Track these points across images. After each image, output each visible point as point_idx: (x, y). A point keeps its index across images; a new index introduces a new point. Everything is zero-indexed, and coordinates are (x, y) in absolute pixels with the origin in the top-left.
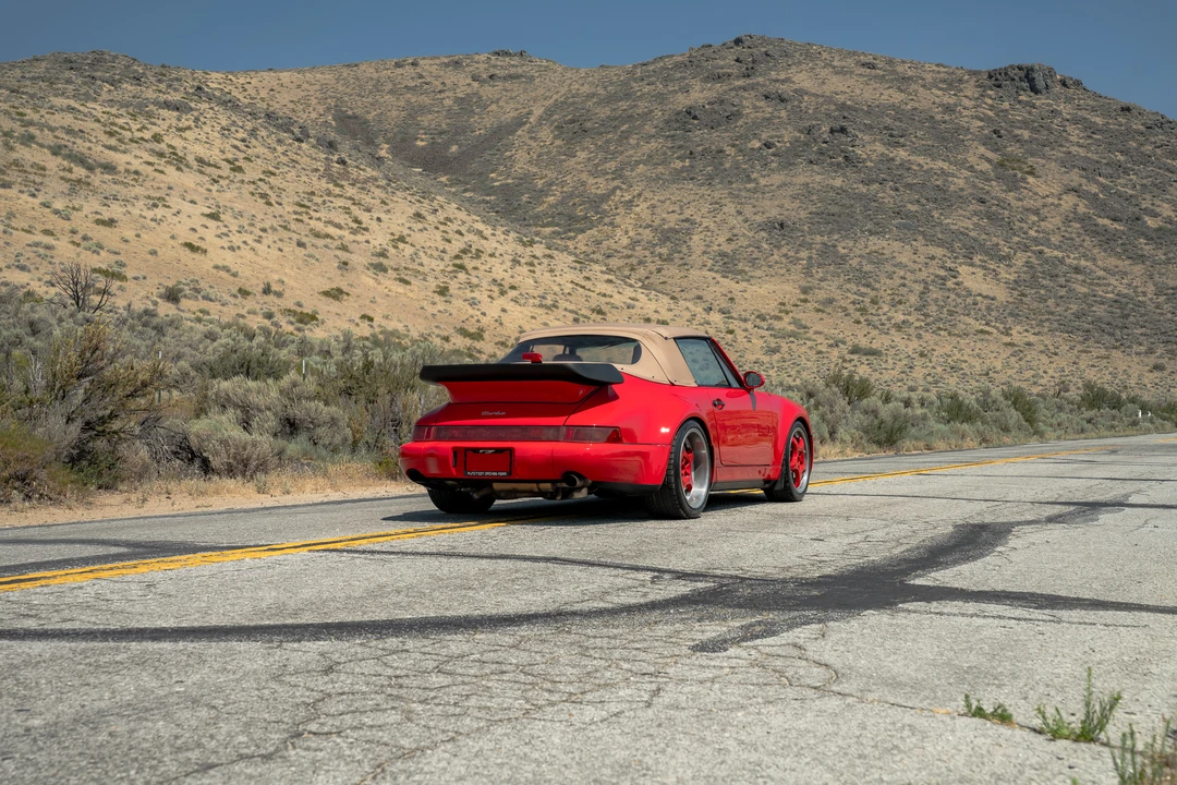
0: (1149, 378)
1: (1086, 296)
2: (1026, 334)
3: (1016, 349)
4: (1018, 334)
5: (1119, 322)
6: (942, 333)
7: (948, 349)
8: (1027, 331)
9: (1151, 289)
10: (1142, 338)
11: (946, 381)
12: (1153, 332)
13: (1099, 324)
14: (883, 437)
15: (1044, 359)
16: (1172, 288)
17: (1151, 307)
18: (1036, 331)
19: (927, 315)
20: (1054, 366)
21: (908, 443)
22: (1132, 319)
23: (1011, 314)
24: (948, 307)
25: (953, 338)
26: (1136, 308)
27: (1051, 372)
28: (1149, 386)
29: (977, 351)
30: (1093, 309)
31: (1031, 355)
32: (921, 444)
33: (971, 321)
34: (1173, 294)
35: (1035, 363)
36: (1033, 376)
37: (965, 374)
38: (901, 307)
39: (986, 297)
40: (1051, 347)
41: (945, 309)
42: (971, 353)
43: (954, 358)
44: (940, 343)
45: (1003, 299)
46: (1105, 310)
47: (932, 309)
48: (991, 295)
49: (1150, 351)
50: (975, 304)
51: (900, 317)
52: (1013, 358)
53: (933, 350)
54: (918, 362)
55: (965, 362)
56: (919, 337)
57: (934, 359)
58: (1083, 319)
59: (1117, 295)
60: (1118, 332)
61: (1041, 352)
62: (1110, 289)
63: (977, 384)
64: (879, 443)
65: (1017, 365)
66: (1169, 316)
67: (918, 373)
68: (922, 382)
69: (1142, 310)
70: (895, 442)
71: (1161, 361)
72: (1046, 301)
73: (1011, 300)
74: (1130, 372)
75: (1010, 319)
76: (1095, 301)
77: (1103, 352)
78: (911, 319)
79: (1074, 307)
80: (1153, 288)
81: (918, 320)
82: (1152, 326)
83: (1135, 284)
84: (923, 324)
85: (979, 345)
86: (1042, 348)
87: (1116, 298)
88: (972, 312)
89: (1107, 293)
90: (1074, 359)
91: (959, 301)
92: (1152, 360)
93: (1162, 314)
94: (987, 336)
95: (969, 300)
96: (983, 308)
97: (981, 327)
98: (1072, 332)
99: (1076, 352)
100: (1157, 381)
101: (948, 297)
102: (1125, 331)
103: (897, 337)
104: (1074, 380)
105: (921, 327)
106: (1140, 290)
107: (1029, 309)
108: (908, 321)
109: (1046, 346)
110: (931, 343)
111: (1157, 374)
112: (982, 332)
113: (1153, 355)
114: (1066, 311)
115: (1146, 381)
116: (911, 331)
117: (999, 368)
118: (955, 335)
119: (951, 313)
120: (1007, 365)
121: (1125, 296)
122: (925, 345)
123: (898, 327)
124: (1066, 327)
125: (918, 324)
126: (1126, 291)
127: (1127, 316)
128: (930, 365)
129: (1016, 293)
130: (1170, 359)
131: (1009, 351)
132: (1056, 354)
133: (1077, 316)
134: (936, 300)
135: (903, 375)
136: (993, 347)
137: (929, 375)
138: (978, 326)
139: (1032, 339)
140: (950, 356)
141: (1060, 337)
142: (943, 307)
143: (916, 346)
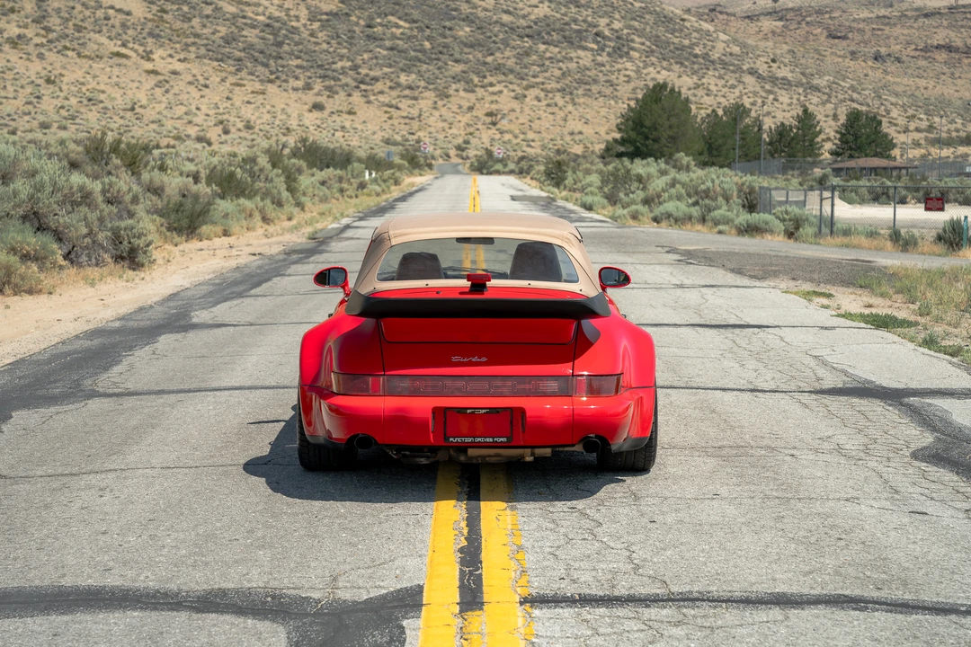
0: (311, 119)
1: (235, 16)
2: (170, 60)
3: (161, 78)
4: (162, 59)
5: (273, 50)
6: (70, 53)
7: (79, 74)
8: (171, 56)
9: (303, 13)
10: (298, 71)
11: (84, 116)
12: (310, 64)
13: (252, 52)
14: (185, 223)
15: (194, 93)
16: (326, 14)
17: (305, 34)
18: (182, 57)
19: (48, 30)
20: (205, 100)
21: (205, 229)
22: (286, 48)
23: (151, 34)
24: (74, 21)
25: (84, 60)
26: (290, 35)
27: (203, 108)
28: (312, 128)
29: (115, 79)
30: (244, 33)
31: (179, 85)
32: (219, 229)
33: (104, 40)
34: (327, 20)
35: (184, 97)
36: (186, 114)
37: (105, 108)
38: (14, 16)
39: (119, 11)
40: (200, 78)
41: (71, 24)
42: (109, 81)
43: (90, 87)
44: (68, 66)
45: (140, 15)
46: (257, 37)
47: (54, 21)
48: (126, 9)
49: (308, 87)
50: (107, 18)
51: (14, 30)
52: (157, 89)
53: (61, 75)
54: (46, 90)
55: (103, 92)
56: (41, 56)
57: (64, 87)
58: (234, 45)
59: (269, 18)
60: (272, 62)
61: (190, 83)
62: (261, 9)
63: (122, 122)
64: (179, 231)
65: (164, 99)
66: (325, 46)
67: (48, 104)
68: (56, 118)
69: (296, 38)
70: (195, 228)
71: (319, 99)
72: (190, 20)
73: (149, 16)
74: (289, 111)
75: (150, 40)
76: (245, 24)
77: (258, 86)
78: (29, 33)
79: (223, 30)
80: (306, 12)
81: (37, 35)
82: (306, 57)
83: (286, 6)
84: (44, 41)
85: (116, 71)
86: (190, 78)
87: (268, 21)
88: (105, 29)
89: (257, 14)
90: (226, 94)
91: (87, 13)
92: (310, 98)
93: (317, 44)
94: (123, 61)
95: (100, 13)
96: (117, 24)
97: (117, 49)
98: (221, 60)
99: (228, 84)
100: (319, 122)
101: (73, 8)
102: (280, 61)
103: (13, 55)
104: (232, 119)
105: (42, 45)
106: (292, 13)
107: (171, 29)
108: (25, 36)
109: (194, 76)
110: (57, 65)
111: (316, 114)
112: (118, 54)
113: (311, 92)
114: (213, 33)
115: (307, 122)
116: (31, 48)
117: (144, 102)
118: (86, 57)
119: (79, 29)
120: (152, 98)
121: (277, 20)
122: (49, 68)
123: (15, 42)
124: (216, 54)
125: (38, 40)
126: (277, 14)
127: (280, 44)
128: (62, 95)
129: (155, 8)
130: (329, 97)
131: (153, 80)
132: (206, 86)
133: (228, 40)
134: (58, 11)
135: (30, 107)
136: (134, 75)
137: (62, 107)
138: (113, 46)
139: (179, 66)
140: (83, 84)
141: (209, 66)
142: (67, 20)
143: (39, 68)
